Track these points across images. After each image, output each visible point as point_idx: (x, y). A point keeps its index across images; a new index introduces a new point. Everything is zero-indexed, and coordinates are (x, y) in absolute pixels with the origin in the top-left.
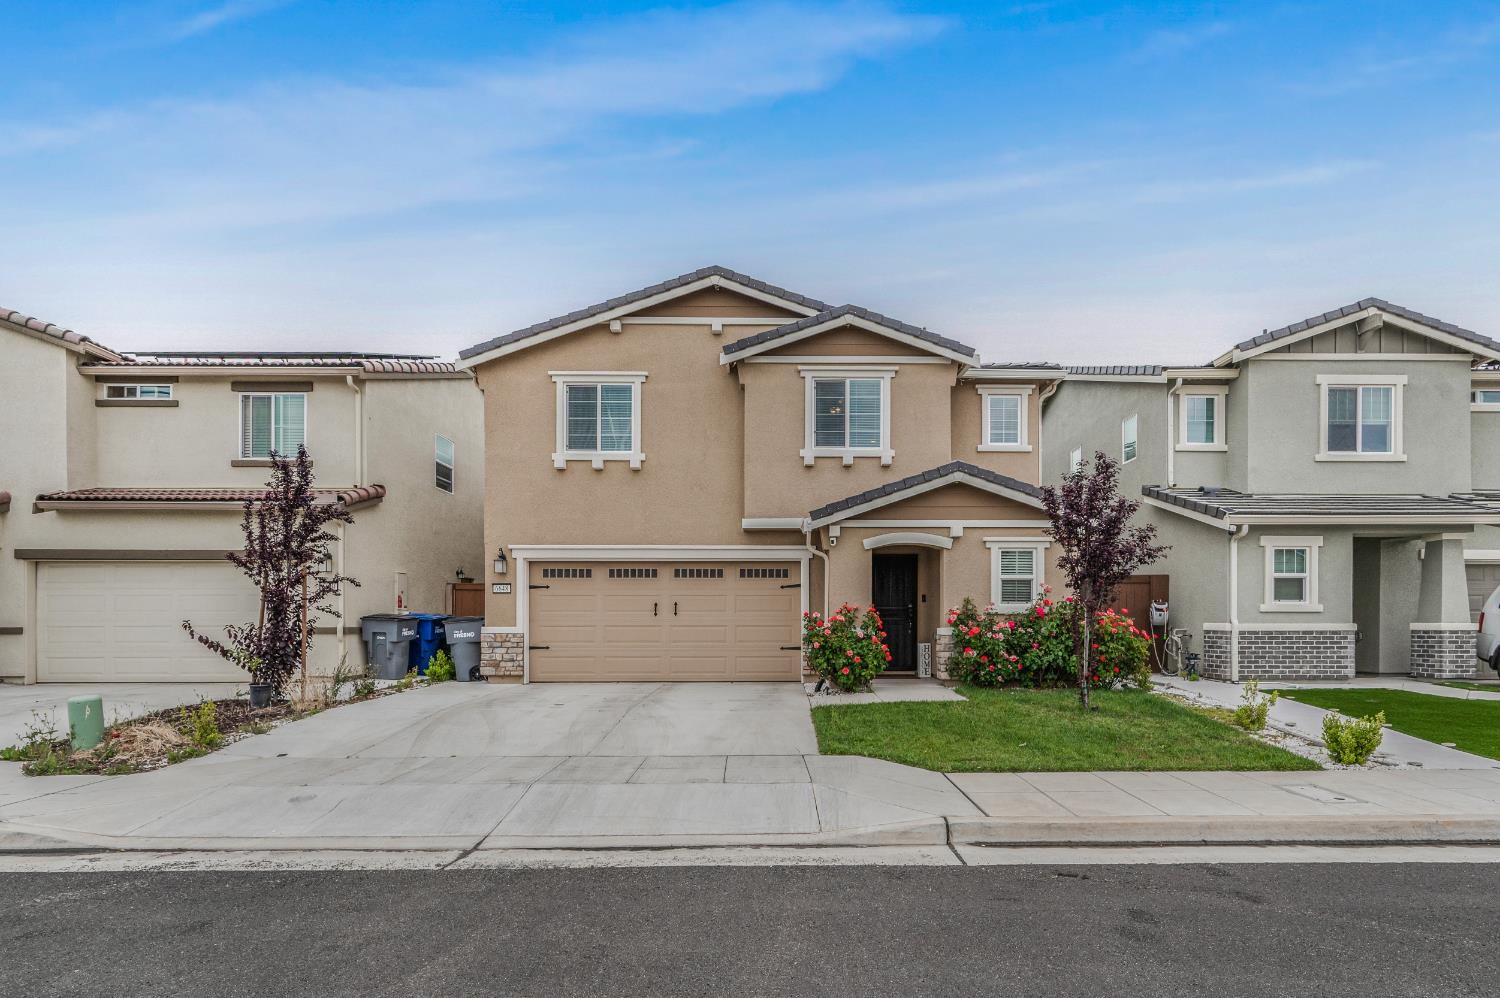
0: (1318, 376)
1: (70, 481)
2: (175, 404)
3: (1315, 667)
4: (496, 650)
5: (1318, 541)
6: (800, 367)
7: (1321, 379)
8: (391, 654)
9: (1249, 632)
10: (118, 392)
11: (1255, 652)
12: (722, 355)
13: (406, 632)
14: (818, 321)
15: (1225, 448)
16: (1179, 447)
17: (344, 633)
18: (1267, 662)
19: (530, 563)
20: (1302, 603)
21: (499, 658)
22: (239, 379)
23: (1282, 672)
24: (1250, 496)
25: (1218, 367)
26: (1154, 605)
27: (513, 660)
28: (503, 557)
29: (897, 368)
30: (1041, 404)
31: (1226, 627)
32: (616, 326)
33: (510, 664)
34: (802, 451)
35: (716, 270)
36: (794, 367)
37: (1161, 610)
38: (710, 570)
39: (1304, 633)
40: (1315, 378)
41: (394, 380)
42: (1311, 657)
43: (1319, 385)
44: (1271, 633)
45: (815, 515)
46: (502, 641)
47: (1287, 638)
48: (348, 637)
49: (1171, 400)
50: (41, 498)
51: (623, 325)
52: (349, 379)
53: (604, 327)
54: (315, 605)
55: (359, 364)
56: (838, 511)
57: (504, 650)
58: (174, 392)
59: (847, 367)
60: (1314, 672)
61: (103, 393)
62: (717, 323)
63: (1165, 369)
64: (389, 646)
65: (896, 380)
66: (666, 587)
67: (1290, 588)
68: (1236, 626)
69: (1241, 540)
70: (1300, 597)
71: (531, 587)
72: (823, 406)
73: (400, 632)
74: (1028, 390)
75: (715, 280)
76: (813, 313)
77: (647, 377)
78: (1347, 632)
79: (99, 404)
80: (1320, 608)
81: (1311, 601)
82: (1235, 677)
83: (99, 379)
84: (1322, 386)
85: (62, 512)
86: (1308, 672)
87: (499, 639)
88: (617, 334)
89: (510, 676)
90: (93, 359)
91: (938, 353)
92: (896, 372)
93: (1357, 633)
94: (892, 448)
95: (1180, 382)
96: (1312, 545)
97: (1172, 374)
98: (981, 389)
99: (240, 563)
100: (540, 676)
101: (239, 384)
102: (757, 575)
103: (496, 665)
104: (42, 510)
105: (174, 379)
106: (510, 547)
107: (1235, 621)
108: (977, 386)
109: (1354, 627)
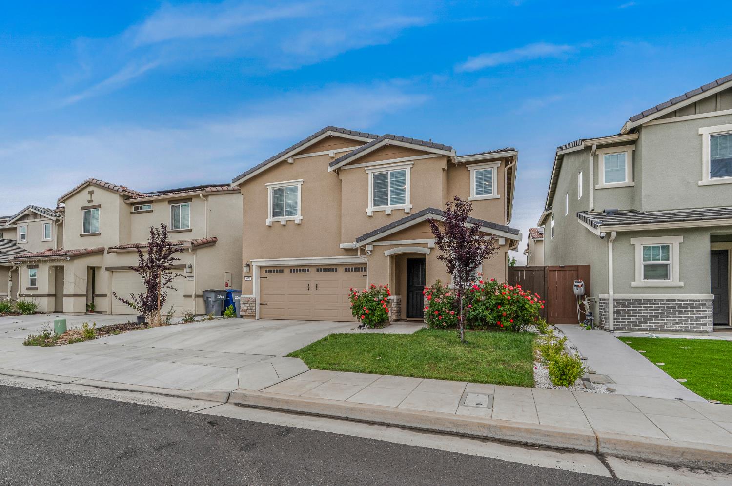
0: (700, 129)
1: (120, 241)
2: (152, 211)
3: (677, 323)
4: (246, 305)
5: (680, 239)
6: (365, 169)
7: (701, 130)
8: (213, 306)
9: (623, 300)
10: (137, 208)
11: (627, 313)
12: (329, 167)
13: (219, 297)
14: (372, 144)
15: (633, 184)
16: (597, 187)
17: (195, 297)
18: (637, 319)
19: (261, 267)
20: (666, 281)
21: (246, 308)
22: (170, 200)
23: (650, 326)
24: (643, 213)
25: (624, 134)
26: (575, 283)
27: (251, 309)
28: (248, 265)
29: (413, 162)
30: (506, 171)
31: (605, 296)
32: (290, 160)
33: (250, 311)
34: (367, 209)
35: (330, 128)
36: (363, 168)
37: (578, 286)
38: (330, 269)
39: (667, 300)
40: (698, 130)
41: (225, 194)
42: (673, 317)
43: (701, 135)
44: (641, 300)
45: (358, 240)
46: (247, 301)
47: (654, 304)
48: (197, 299)
49: (592, 159)
50: (110, 248)
51: (294, 159)
52: (201, 195)
53: (285, 162)
54: (166, 286)
55: (204, 189)
56: (368, 238)
57: (248, 305)
58: (152, 207)
59: (388, 165)
60: (677, 327)
61: (133, 210)
62: (331, 153)
63: (583, 140)
64: (212, 303)
65: (412, 169)
66: (313, 277)
67: (655, 271)
68: (611, 295)
69: (614, 241)
70: (665, 276)
71: (261, 278)
72: (377, 185)
73: (216, 297)
74: (498, 164)
75: (329, 133)
76: (370, 141)
77: (303, 181)
78: (706, 300)
79: (132, 213)
80: (682, 284)
81: (674, 279)
82: (612, 328)
83: (132, 204)
84: (704, 136)
85: (118, 253)
86: (671, 327)
87: (246, 300)
88: (291, 164)
89: (250, 316)
90: (129, 197)
91: (434, 152)
92: (413, 164)
93: (714, 301)
94: (410, 204)
95: (594, 147)
96: (675, 243)
97: (588, 143)
98: (469, 167)
99: (136, 270)
100: (263, 317)
101: (171, 201)
102: (352, 270)
103: (245, 311)
104: (110, 253)
105: (152, 202)
106: (251, 261)
107: (611, 293)
108: (467, 166)
109: (712, 297)
